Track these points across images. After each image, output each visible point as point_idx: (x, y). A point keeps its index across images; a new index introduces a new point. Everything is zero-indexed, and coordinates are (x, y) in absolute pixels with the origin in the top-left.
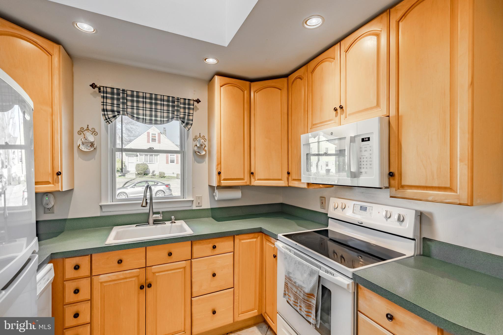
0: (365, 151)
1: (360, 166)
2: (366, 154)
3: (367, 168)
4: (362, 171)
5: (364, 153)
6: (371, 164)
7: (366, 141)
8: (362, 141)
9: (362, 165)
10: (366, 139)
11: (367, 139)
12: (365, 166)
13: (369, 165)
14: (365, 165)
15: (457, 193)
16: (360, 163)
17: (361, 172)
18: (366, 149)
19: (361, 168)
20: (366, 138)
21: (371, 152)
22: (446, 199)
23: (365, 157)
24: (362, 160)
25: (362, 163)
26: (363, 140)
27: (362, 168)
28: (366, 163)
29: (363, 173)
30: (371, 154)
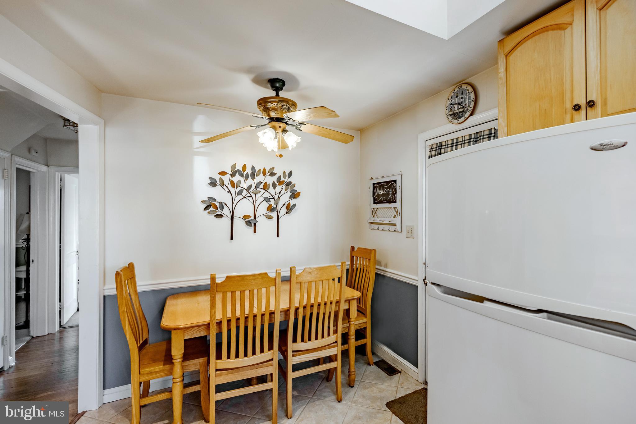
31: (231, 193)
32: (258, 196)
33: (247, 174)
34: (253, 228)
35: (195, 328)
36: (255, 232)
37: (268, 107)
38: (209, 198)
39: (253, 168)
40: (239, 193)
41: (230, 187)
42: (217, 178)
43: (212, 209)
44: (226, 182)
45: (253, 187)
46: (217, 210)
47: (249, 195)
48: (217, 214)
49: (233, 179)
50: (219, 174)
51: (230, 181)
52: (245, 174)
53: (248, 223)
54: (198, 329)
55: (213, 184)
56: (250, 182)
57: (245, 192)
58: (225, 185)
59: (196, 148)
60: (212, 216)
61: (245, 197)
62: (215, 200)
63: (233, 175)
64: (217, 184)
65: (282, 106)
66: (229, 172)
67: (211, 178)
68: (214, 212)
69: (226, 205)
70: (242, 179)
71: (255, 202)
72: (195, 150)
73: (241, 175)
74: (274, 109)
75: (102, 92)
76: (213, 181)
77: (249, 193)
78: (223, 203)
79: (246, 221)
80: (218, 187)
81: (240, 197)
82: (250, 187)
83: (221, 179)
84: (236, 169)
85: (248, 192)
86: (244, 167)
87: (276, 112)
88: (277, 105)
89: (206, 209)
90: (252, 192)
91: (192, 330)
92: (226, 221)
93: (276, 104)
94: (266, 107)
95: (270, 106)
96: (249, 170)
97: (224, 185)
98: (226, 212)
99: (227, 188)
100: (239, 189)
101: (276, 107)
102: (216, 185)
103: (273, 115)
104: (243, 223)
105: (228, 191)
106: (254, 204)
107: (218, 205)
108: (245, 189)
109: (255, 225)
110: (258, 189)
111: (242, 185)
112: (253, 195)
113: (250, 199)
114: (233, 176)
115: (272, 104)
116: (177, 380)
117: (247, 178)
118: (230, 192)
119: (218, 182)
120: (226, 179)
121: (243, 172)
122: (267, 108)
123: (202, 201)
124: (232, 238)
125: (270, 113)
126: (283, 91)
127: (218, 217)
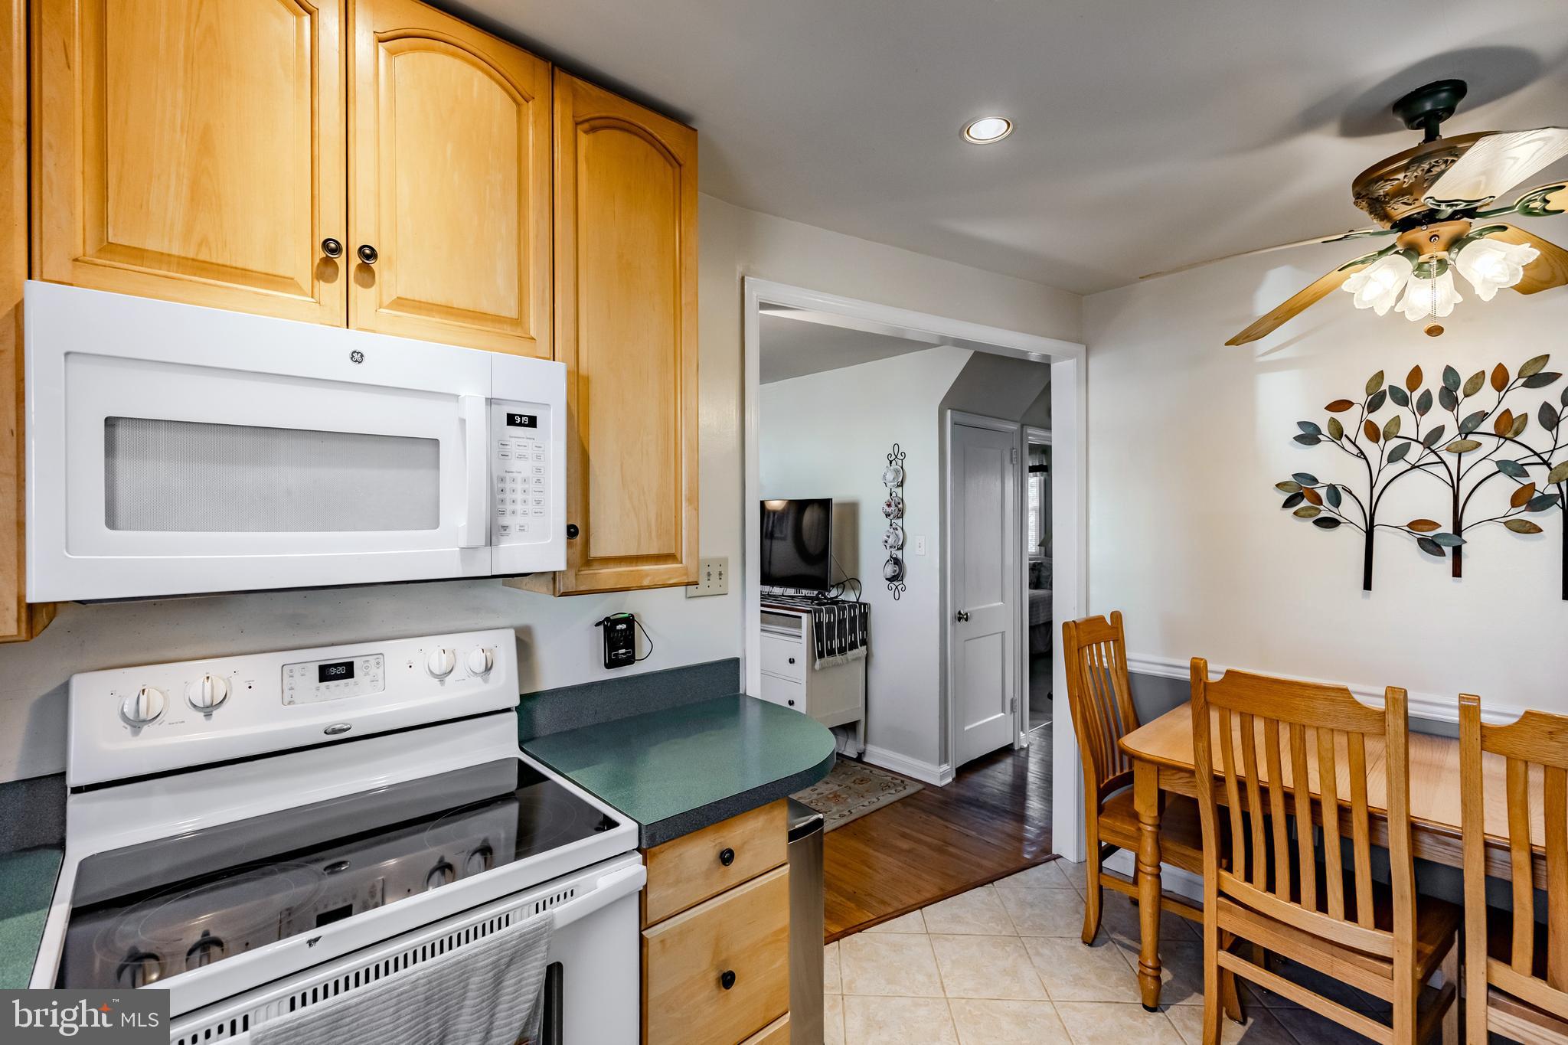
0: (520, 457)
1: (501, 507)
2: (521, 467)
3: (525, 513)
4: (505, 524)
5: (515, 465)
6: (538, 502)
7: (521, 425)
8: (509, 423)
9: (508, 502)
10: (521, 420)
11: (526, 420)
12: (519, 507)
13: (534, 503)
14: (519, 501)
15: (682, 563)
16: (501, 496)
17: (505, 528)
18: (522, 451)
19: (503, 513)
20: (521, 416)
21: (538, 464)
22: (670, 579)
23: (519, 477)
24: (508, 485)
25: (508, 496)
26: (511, 420)
27: (508, 512)
28: (524, 496)
29: (514, 530)
30: (539, 470)
31: (1365, 458)
32: (1468, 459)
33: (1427, 394)
34: (1448, 561)
35: (1182, 774)
36: (1457, 572)
37: (1376, 195)
38: (1295, 476)
39: (1450, 373)
40: (1396, 456)
41: (1363, 442)
42: (1322, 420)
43: (1305, 503)
44: (1350, 430)
45: (1451, 433)
46: (1321, 507)
47: (1433, 458)
48: (1320, 516)
49: (1373, 417)
50: (1327, 408)
51: (1363, 424)
52: (1415, 396)
53: (1431, 546)
54: (1189, 780)
55: (1309, 435)
56: (1438, 415)
57: (1415, 452)
58: (1346, 435)
59: (1263, 355)
60: (1309, 523)
61: (1418, 467)
62: (1315, 480)
63: (1374, 404)
64: (1320, 436)
65: (1429, 171)
66: (1360, 397)
67: (1301, 424)
68: (1313, 512)
69: (1351, 493)
70: (1406, 414)
71: (1459, 480)
72: (1261, 359)
73: (1402, 400)
74: (1400, 193)
75: (1083, 295)
76: (1311, 430)
77: (1433, 451)
78: (1340, 489)
79: (1419, 540)
80: (1326, 447)
81: (1401, 466)
82: (1439, 431)
83: (1333, 421)
84: (1385, 387)
85: (1430, 448)
86: (1415, 377)
87: (1405, 199)
88: (1406, 176)
89: (1287, 504)
90: (1444, 447)
91: (1177, 776)
92: (1349, 539)
93: (1401, 176)
94: (1372, 198)
95: (1384, 188)
96: (1433, 382)
97: (1344, 438)
98: (1348, 509)
99: (1354, 444)
100: (1394, 443)
101: (1405, 186)
102: (1319, 441)
103: (1401, 210)
104: (1409, 544)
105: (1356, 451)
106: (1453, 487)
107: (1323, 493)
108: (1417, 441)
109: (1457, 552)
110: (1470, 437)
111: (1408, 429)
112: (1451, 459)
113: (1441, 470)
114: (1371, 409)
115: (1386, 181)
116: (1146, 869)
117: (1425, 405)
118: (1362, 455)
119: (1325, 430)
120: (1350, 421)
121: (1408, 393)
122: (1377, 198)
123: (1277, 485)
124: (1368, 585)
125: (1393, 212)
126: (1457, 114)
127: (1325, 524)
